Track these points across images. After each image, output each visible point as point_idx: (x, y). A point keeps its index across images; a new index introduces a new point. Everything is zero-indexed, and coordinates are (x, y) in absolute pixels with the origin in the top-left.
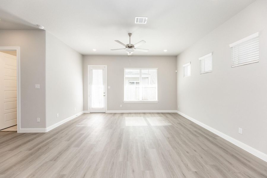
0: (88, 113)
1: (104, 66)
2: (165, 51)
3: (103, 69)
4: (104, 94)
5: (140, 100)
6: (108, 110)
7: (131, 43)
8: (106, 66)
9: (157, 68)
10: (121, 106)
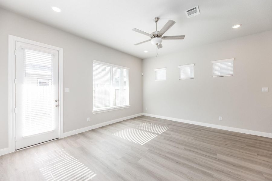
2: (146, 52)
4: (57, 103)
7: (157, 31)
8: (61, 50)
9: (129, 68)
10: (88, 119)
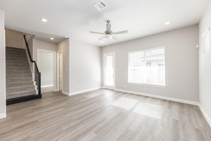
0: (103, 89)
1: (113, 53)
3: (113, 56)
4: (113, 75)
5: (144, 82)
6: (116, 88)
8: (115, 53)
